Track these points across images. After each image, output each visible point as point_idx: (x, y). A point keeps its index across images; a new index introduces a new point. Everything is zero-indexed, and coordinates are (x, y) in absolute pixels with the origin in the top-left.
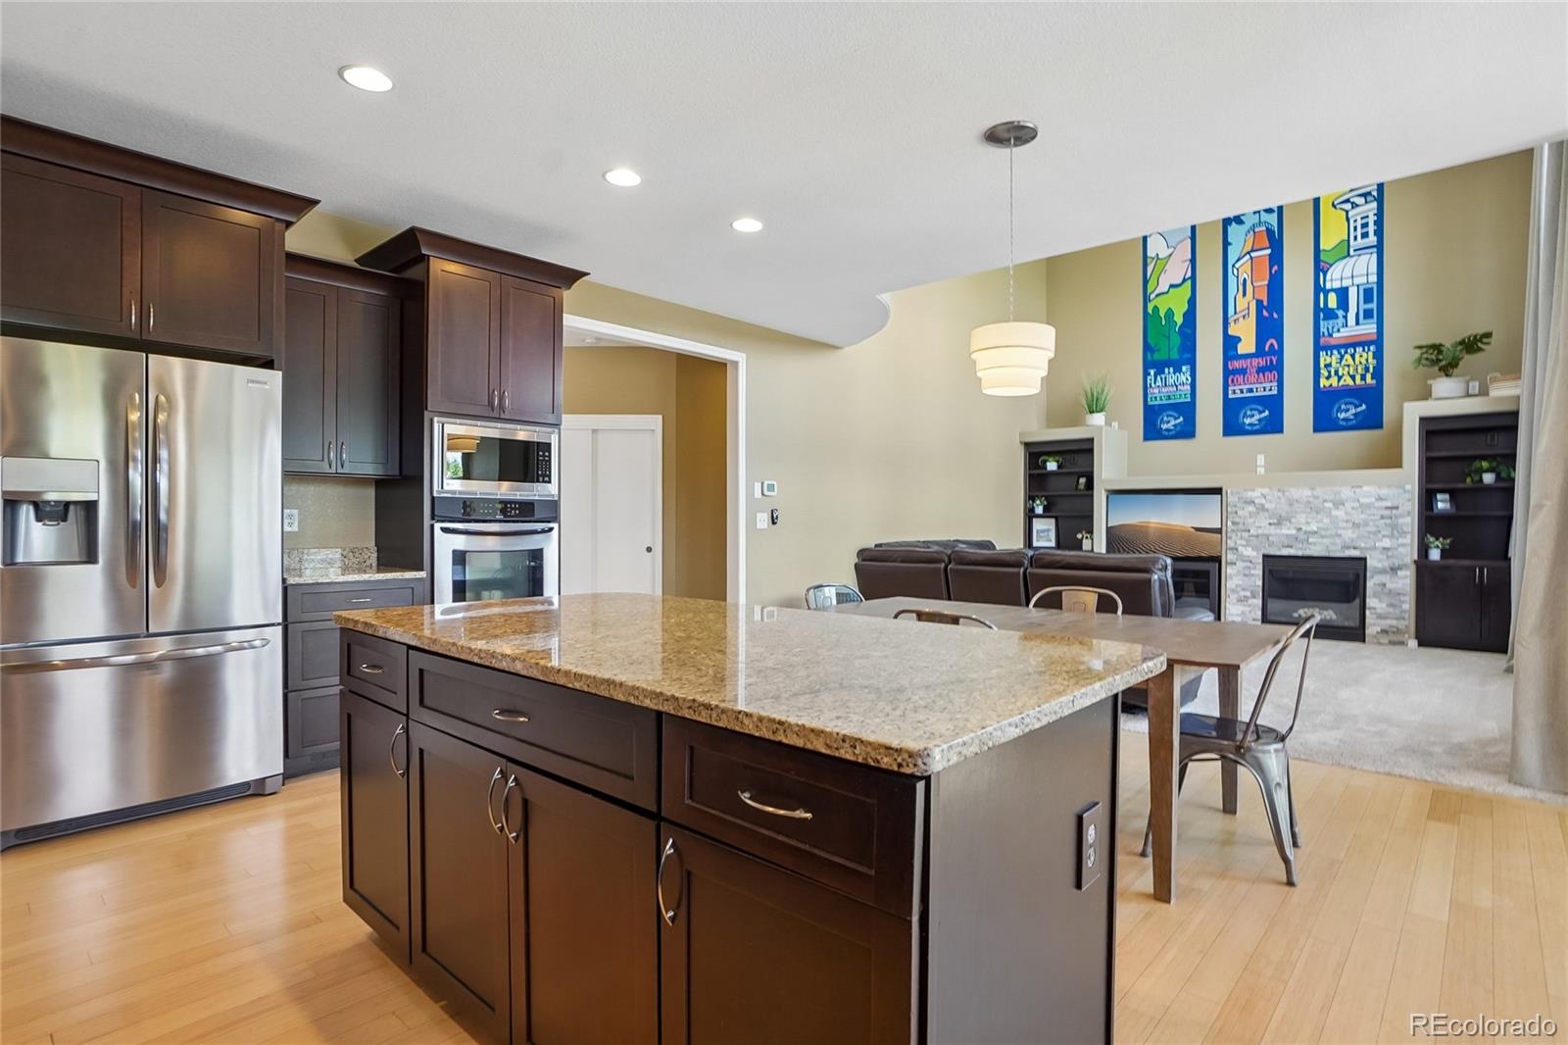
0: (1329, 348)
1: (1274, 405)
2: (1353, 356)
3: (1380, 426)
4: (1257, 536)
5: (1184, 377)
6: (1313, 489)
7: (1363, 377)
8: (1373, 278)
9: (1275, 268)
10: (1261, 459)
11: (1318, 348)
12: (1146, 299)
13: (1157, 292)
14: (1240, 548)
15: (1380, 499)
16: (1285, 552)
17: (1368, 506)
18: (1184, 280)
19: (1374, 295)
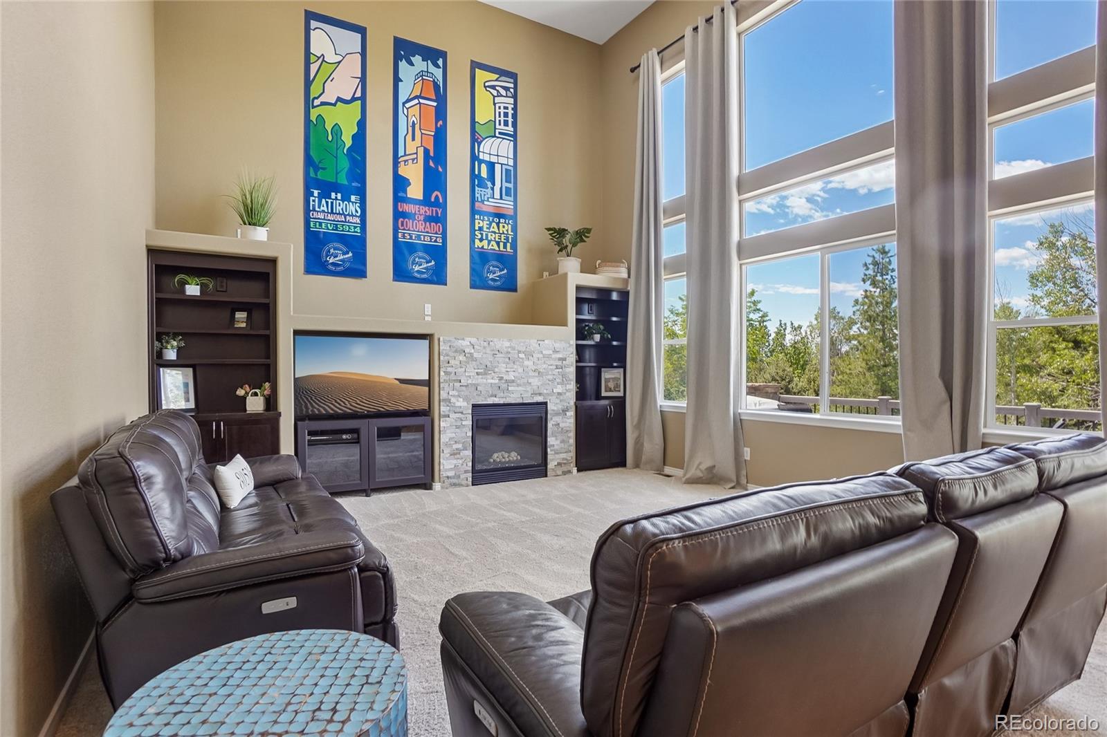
0: (481, 213)
1: (438, 254)
2: (498, 224)
3: (515, 290)
4: (466, 386)
5: (353, 208)
6: (510, 340)
7: (505, 247)
8: (511, 162)
9: (440, 123)
10: (428, 309)
11: (474, 212)
12: (308, 104)
13: (322, 99)
14: (453, 400)
15: (555, 351)
16: (490, 401)
17: (549, 357)
18: (354, 99)
19: (510, 175)
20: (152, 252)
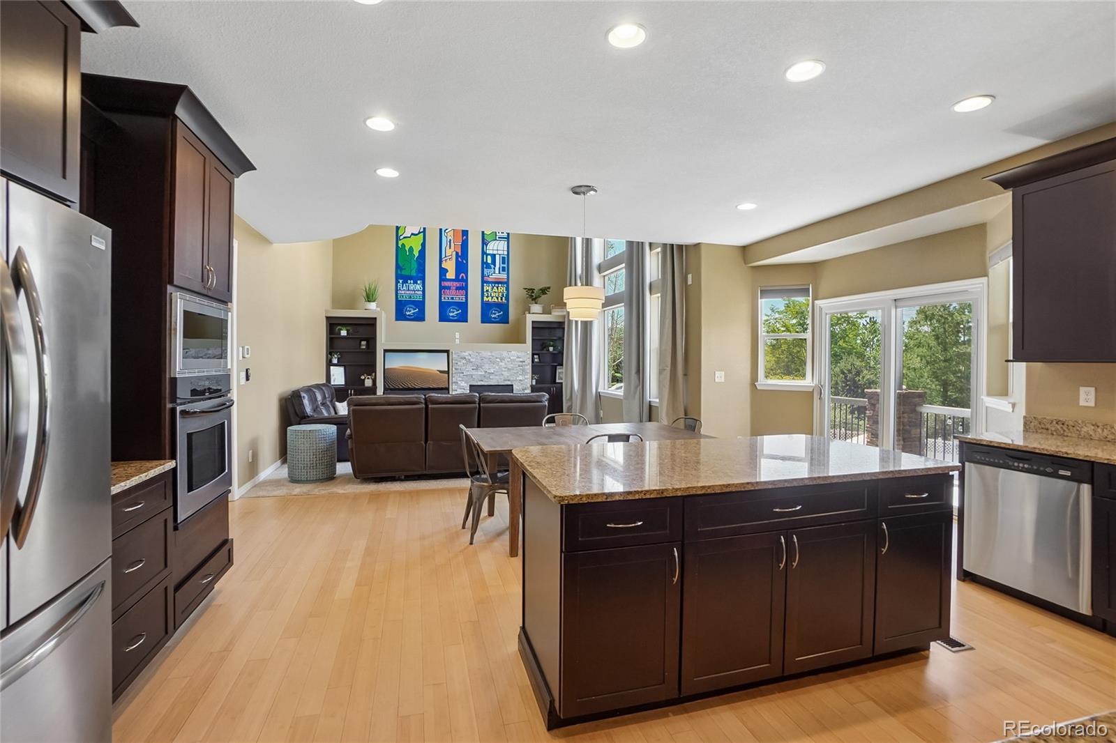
0: (488, 282)
1: (463, 306)
2: (497, 288)
3: (508, 323)
4: (466, 376)
5: (419, 287)
6: (491, 352)
7: (502, 299)
8: (506, 253)
9: (465, 237)
10: (457, 335)
11: (483, 282)
12: (398, 238)
13: (404, 236)
14: (459, 382)
15: (518, 357)
16: (480, 383)
17: (514, 360)
18: (419, 233)
19: (505, 260)
20: (328, 318)
